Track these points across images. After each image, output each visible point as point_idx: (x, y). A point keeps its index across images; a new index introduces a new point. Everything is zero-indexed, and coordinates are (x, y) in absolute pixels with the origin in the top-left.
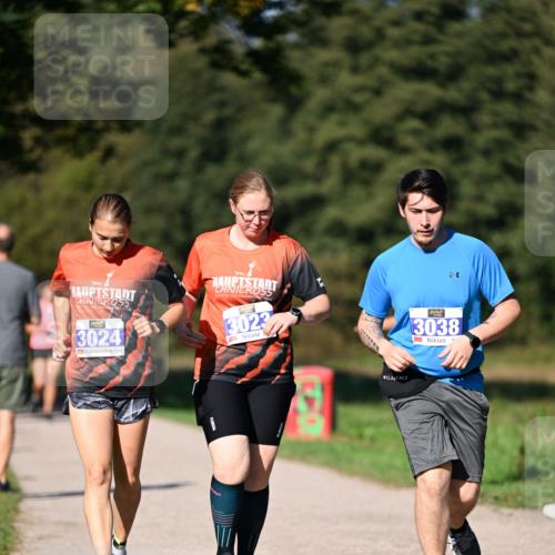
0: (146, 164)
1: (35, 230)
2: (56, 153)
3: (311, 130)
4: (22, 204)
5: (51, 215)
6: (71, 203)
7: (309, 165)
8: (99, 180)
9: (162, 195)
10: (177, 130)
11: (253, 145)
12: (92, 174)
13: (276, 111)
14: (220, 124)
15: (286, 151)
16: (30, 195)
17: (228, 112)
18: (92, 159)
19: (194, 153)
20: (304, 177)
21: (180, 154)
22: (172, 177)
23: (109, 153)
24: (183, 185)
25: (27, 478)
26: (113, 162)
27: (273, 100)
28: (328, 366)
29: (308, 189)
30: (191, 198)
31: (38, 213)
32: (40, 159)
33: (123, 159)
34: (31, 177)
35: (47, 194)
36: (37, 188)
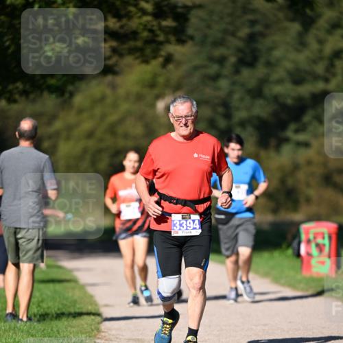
0: (196, 68)
1: (113, 118)
2: (129, 59)
3: (321, 42)
4: (103, 99)
5: (125, 107)
6: (139, 98)
7: (320, 69)
8: (161, 80)
9: (208, 92)
10: (219, 43)
11: (277, 53)
12: (155, 76)
13: (296, 27)
14: (252, 38)
15: (302, 58)
16: (108, 92)
17: (258, 28)
18: (156, 64)
19: (233, 60)
20: (316, 77)
21: (221, 61)
22: (216, 78)
23: (168, 59)
24: (224, 83)
25: (106, 306)
26: (171, 67)
27: (293, 20)
28: (333, 222)
29: (320, 86)
30: (230, 94)
31: (115, 105)
32: (116, 65)
33: (179, 64)
34: (109, 78)
35: (121, 92)
36: (114, 87)
